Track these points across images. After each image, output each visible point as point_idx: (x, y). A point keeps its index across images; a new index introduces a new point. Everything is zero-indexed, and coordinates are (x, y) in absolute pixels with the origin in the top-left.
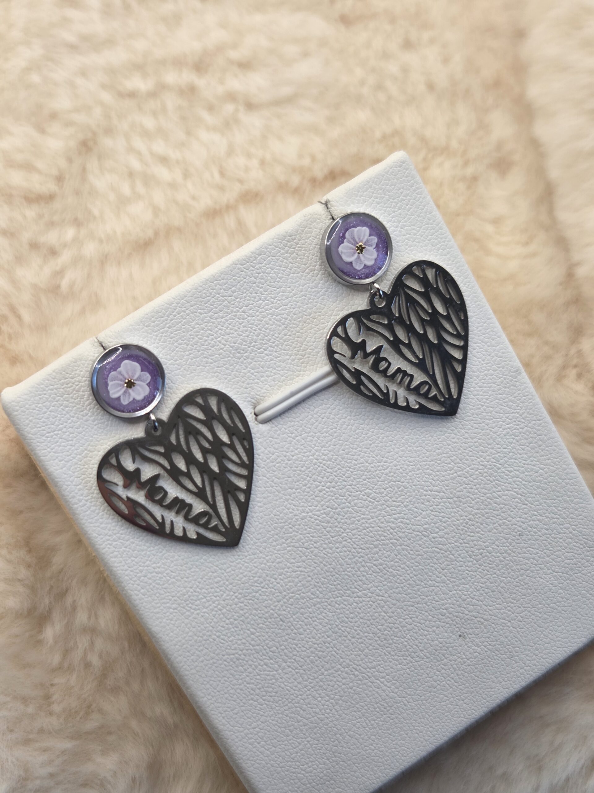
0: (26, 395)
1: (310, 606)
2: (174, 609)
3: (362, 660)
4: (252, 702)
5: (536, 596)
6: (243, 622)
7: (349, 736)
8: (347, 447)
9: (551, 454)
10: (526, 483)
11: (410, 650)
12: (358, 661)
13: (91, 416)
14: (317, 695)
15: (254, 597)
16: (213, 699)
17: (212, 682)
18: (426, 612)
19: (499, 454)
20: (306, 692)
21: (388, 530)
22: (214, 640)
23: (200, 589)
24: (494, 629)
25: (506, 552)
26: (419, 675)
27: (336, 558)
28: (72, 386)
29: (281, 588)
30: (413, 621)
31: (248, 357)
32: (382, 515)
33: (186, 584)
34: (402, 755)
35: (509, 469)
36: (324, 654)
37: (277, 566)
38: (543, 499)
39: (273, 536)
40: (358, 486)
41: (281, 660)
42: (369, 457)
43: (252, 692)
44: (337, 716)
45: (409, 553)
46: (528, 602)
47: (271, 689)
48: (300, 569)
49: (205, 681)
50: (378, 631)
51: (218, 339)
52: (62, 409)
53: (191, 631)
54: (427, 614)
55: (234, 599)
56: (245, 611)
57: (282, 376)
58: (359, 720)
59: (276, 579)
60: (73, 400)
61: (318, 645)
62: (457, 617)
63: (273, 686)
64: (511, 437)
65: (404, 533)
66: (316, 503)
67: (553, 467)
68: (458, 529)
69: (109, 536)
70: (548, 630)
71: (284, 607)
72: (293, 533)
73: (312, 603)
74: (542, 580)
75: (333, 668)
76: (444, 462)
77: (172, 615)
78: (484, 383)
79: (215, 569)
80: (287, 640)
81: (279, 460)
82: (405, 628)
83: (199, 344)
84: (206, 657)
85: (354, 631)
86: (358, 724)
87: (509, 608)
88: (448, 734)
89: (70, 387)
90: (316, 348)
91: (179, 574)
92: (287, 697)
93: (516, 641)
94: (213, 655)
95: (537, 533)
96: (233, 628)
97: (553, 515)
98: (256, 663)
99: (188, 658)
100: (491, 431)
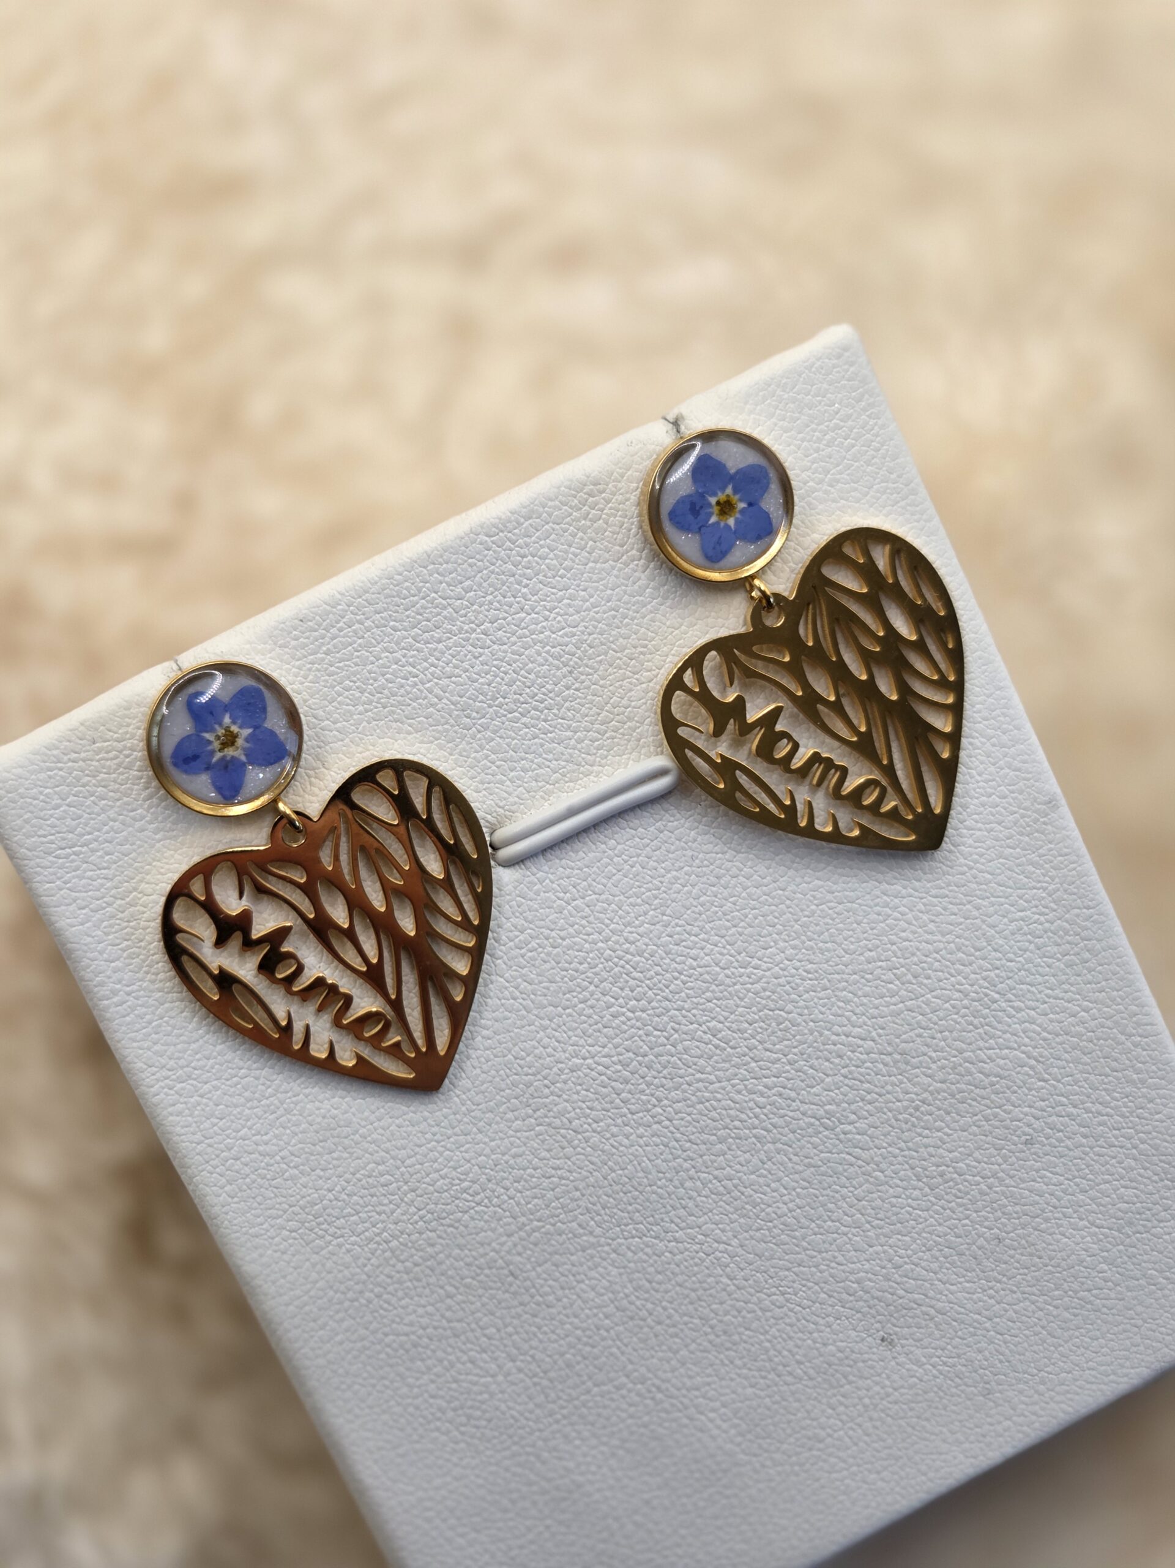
0: (21, 767)
1: (573, 1250)
2: (291, 1231)
3: (673, 1371)
4: (436, 1434)
5: (1051, 1273)
6: (432, 1270)
8: (678, 929)
9: (1106, 980)
10: (1050, 1036)
11: (776, 1359)
12: (665, 1372)
13: (150, 823)
14: (574, 1434)
15: (459, 1221)
16: (357, 1422)
17: (356, 1387)
18: (816, 1284)
19: (997, 971)
20: (550, 1425)
21: (751, 1109)
22: (369, 1301)
23: (348, 1195)
24: (956, 1332)
25: (994, 1175)
26: (790, 1413)
27: (636, 1157)
28: (116, 757)
29: (518, 1210)
30: (787, 1301)
31: (486, 728)
32: (740, 1076)
33: (321, 1182)
35: (1016, 1004)
36: (595, 1350)
37: (512, 1162)
38: (1081, 1072)
39: (509, 1102)
40: (694, 1011)
41: (504, 1355)
42: (722, 954)
43: (439, 1415)
44: (612, 1481)
45: (790, 1160)
46: (1033, 1282)
47: (478, 1413)
48: (559, 1172)
49: (342, 1383)
50: (712, 1315)
51: (428, 685)
52: (93, 802)
53: (322, 1279)
54: (816, 1287)
55: (416, 1222)
56: (438, 1248)
57: (555, 772)
58: (658, 1493)
59: (507, 1189)
60: (117, 786)
61: (584, 1331)
62: (880, 1301)
63: (484, 1407)
64: (1025, 938)
65: (782, 1117)
66: (604, 1040)
67: (1109, 1007)
68: (897, 1120)
69: (169, 1070)
70: (1070, 1344)
71: (519, 1248)
72: (551, 1098)
73: (579, 1244)
74: (1065, 1240)
75: (611, 1380)
76: (879, 978)
77: (285, 1243)
79: (382, 1157)
80: (519, 1316)
81: (534, 944)
82: (768, 1314)
83: (386, 692)
84: (348, 1334)
85: (661, 1311)
87: (991, 1292)
88: (840, 1538)
89: (112, 759)
90: (630, 719)
91: (308, 1161)
92: (511, 1431)
93: (1001, 1362)
94: (364, 1331)
95: (1063, 1141)
96: (411, 1281)
97: (1100, 1107)
98: (451, 1357)
99: (313, 1333)
100: (984, 921)
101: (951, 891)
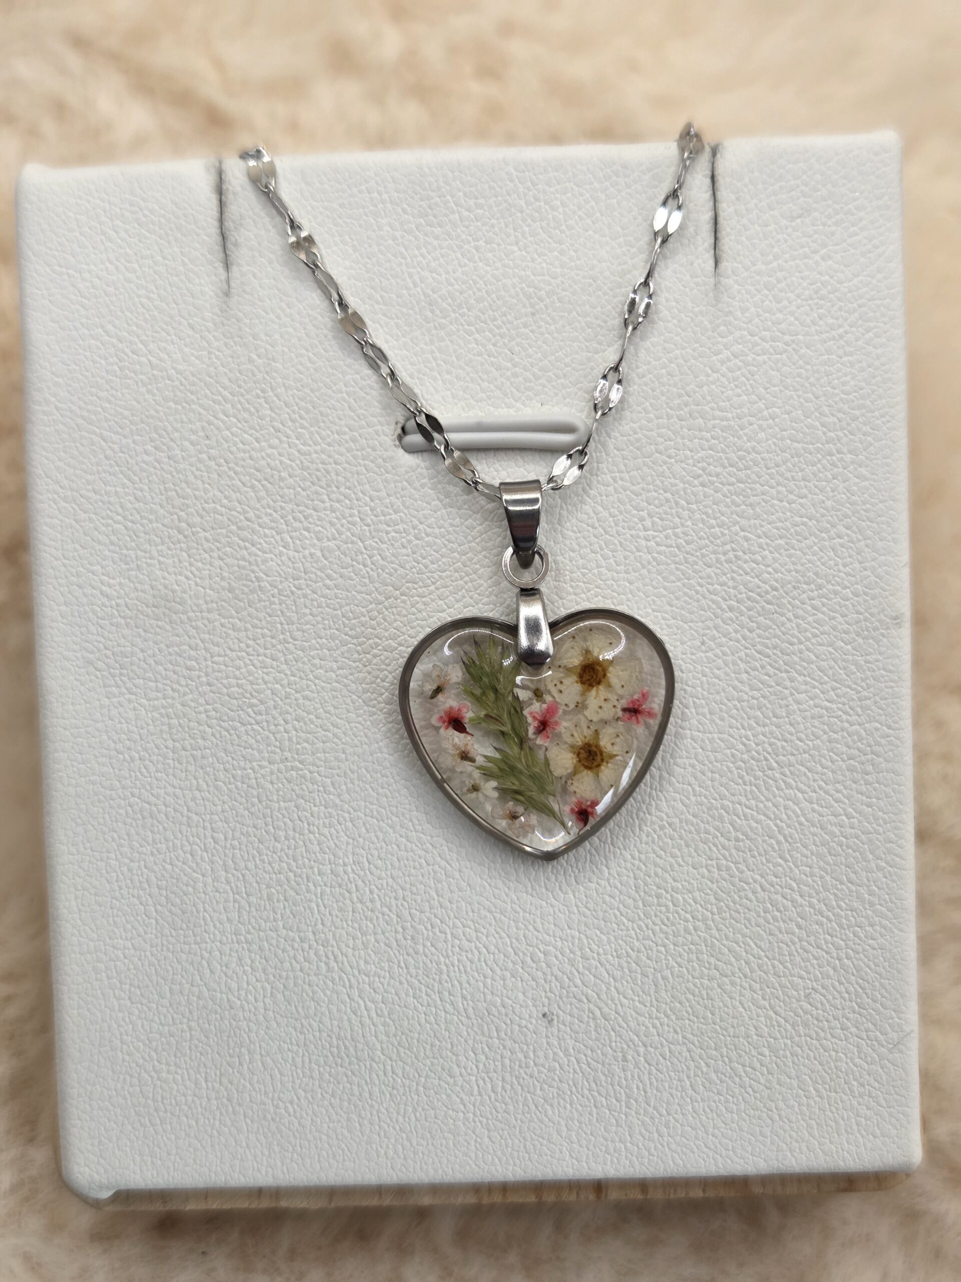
1: (318, 804)
2: (96, 669)
3: (353, 949)
4: (137, 902)
5: (716, 1032)
6: (194, 760)
7: (263, 1064)
9: (878, 799)
10: (806, 823)
11: (446, 984)
12: (348, 947)
14: (249, 962)
15: (235, 729)
16: (76, 857)
17: (90, 826)
18: (509, 937)
19: (784, 743)
20: (233, 942)
22: (132, 760)
23: (155, 662)
24: (611, 1041)
25: (704, 920)
26: (436, 1037)
29: (287, 743)
30: (477, 938)
31: (442, 327)
33: (138, 639)
34: (334, 1156)
35: (788, 780)
36: (298, 897)
37: (301, 701)
38: (820, 868)
39: (321, 650)
41: (221, 862)
43: (147, 886)
44: (261, 1017)
46: (695, 1032)
47: (178, 901)
48: (336, 730)
49: (80, 818)
50: (409, 918)
51: (411, 270)
52: (102, 241)
53: (103, 721)
54: (508, 940)
55: (200, 713)
56: (208, 744)
57: (483, 391)
58: (295, 1048)
59: (286, 722)
61: (295, 876)
62: (556, 979)
64: (821, 726)
67: (868, 823)
69: (61, 487)
70: (706, 1104)
71: (274, 778)
73: (325, 801)
74: (741, 1009)
75: (299, 930)
77: (87, 676)
78: (824, 606)
79: (197, 644)
80: (248, 835)
81: (401, 527)
82: (457, 942)
83: (374, 260)
84: (103, 779)
85: (368, 892)
86: (290, 1054)
87: (656, 1021)
88: (431, 1172)
89: (132, 212)
90: (565, 376)
91: (136, 617)
93: (638, 1088)
94: (117, 783)
95: (778, 921)
96: (173, 760)
97: (824, 908)
98: (178, 842)
99: (75, 764)
100: (792, 694)
101: (774, 654)
